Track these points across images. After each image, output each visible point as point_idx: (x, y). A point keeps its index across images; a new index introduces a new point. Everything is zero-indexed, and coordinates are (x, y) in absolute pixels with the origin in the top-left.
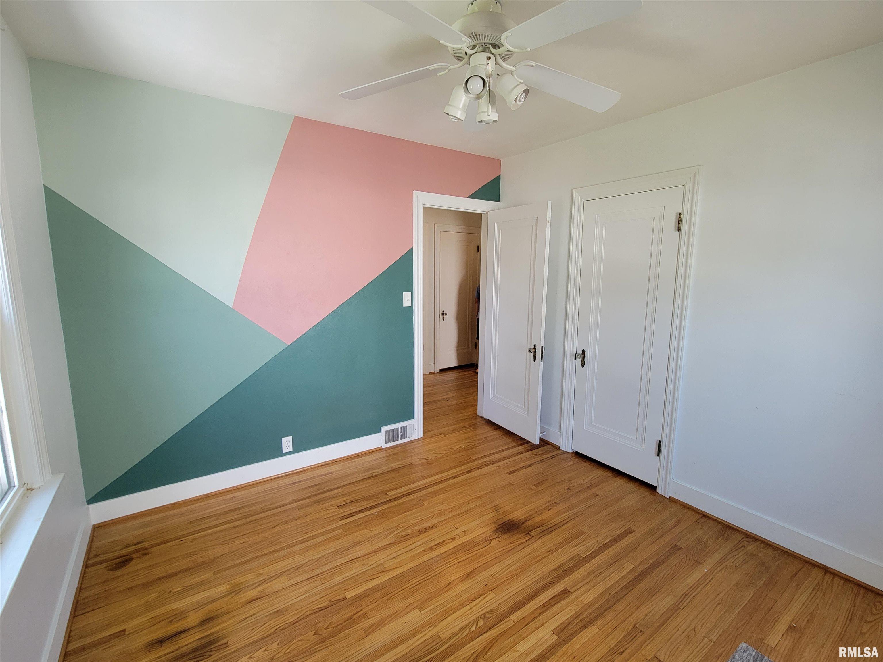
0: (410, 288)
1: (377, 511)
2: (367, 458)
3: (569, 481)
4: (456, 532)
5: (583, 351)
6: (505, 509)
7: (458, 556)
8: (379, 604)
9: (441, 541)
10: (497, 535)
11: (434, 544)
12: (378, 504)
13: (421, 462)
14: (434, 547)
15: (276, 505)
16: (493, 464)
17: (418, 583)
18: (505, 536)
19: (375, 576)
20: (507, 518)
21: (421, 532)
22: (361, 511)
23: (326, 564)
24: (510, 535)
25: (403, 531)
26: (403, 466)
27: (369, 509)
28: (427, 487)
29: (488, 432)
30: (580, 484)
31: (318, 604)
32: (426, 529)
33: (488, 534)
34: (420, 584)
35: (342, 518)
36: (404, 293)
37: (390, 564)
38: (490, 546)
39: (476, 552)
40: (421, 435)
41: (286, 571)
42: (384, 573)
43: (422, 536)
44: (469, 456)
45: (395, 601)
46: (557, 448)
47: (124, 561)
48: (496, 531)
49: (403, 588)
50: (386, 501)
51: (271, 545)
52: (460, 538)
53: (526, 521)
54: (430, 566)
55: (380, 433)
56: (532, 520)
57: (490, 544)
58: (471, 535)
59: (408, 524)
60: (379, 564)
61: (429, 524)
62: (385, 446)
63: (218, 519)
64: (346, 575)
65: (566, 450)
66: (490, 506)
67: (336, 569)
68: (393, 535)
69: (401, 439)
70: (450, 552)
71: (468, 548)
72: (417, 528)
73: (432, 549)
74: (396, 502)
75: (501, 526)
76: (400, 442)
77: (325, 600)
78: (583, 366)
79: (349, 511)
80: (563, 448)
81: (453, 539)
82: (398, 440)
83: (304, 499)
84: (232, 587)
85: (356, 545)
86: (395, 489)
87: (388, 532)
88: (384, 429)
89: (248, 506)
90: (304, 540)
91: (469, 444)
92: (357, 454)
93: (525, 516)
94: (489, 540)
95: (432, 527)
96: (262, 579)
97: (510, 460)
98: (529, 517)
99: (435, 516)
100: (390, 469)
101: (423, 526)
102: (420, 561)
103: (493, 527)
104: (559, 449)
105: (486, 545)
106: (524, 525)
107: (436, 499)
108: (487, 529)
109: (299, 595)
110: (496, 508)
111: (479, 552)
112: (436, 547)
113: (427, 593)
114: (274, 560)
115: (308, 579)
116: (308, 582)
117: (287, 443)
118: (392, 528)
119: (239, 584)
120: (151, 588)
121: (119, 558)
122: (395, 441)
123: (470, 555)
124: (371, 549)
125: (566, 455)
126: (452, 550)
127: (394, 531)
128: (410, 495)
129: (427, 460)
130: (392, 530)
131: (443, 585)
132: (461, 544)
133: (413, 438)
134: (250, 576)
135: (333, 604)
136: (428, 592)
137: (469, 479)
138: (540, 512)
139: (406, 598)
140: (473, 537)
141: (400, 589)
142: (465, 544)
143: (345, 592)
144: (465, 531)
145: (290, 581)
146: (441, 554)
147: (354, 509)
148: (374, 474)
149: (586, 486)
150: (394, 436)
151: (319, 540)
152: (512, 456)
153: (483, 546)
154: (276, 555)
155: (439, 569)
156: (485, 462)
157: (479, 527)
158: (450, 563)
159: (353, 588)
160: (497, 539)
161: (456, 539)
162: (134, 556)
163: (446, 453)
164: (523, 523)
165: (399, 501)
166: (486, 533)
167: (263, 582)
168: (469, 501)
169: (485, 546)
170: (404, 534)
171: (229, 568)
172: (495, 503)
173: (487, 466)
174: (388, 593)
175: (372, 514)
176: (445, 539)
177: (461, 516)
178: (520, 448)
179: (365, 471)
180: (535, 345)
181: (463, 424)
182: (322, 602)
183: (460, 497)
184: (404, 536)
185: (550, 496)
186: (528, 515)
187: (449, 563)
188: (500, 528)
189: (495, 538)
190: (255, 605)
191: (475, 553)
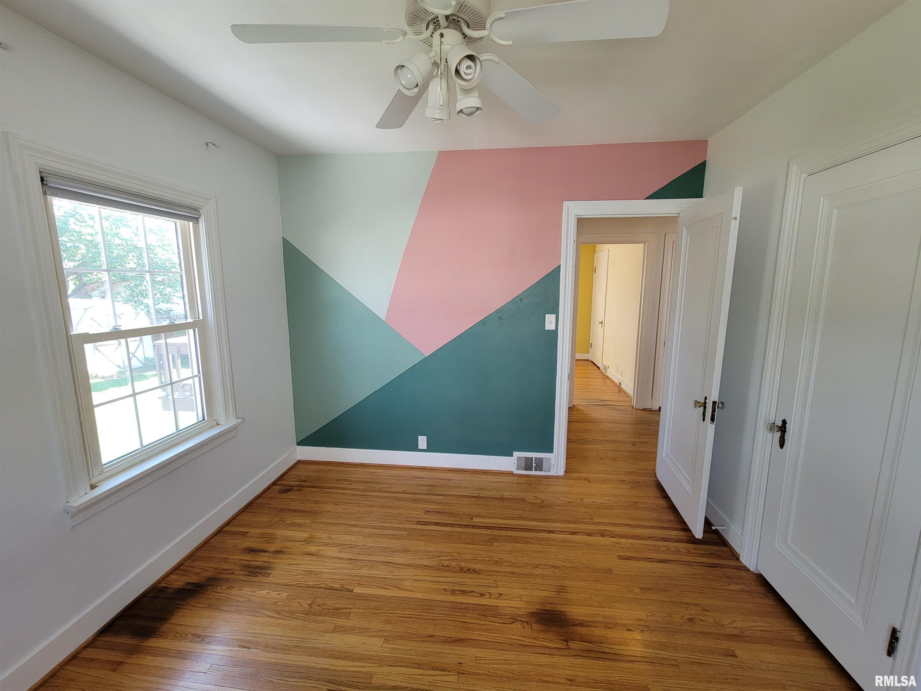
0: (555, 310)
1: (448, 530)
2: (491, 478)
3: (705, 610)
4: (493, 590)
5: (784, 422)
6: (570, 596)
7: (468, 615)
8: (365, 613)
9: (469, 590)
10: (528, 619)
11: (460, 589)
12: (456, 524)
13: (535, 501)
14: (457, 592)
15: (390, 490)
16: (613, 537)
17: (409, 616)
18: (535, 626)
19: (388, 587)
20: (560, 608)
21: (462, 570)
22: (437, 524)
23: (370, 555)
24: (543, 628)
25: (449, 560)
26: (514, 498)
27: (444, 525)
28: (514, 529)
29: (648, 497)
30: (718, 624)
31: (334, 583)
32: (469, 569)
33: (522, 612)
34: (410, 617)
35: (419, 523)
36: (546, 315)
37: (407, 584)
38: (510, 625)
39: (488, 623)
40: (561, 473)
41: (343, 545)
42: (397, 589)
43: (459, 575)
44: (592, 516)
45: (378, 619)
46: (735, 557)
47: (289, 490)
48: (533, 614)
49: (395, 612)
50: (465, 525)
51: (356, 519)
52: (490, 598)
53: (581, 625)
54: (434, 608)
55: (512, 457)
56: (590, 629)
57: (512, 624)
58: (504, 601)
59: (460, 557)
60: (402, 578)
61: (477, 567)
62: (516, 472)
63: (351, 484)
64: (373, 572)
65: (748, 566)
66: (558, 583)
67: (371, 563)
68: (437, 559)
69: (535, 470)
70: (466, 605)
71: (485, 613)
72: (463, 564)
73: (453, 592)
74: (473, 530)
75: (544, 611)
76: (533, 473)
77: (339, 583)
78: (782, 446)
79: (429, 519)
80: (745, 560)
81: (482, 595)
82: (532, 470)
83: (410, 493)
84: (310, 537)
85: (404, 551)
86: (485, 517)
87: (437, 554)
88: (516, 454)
89: (374, 483)
90: (377, 527)
91: (608, 502)
92: (486, 470)
93: (586, 619)
94: (514, 620)
95: (475, 571)
96: (327, 542)
97: (641, 542)
98: (591, 622)
99: (490, 562)
100: (499, 496)
101: (469, 565)
102: (433, 597)
103: (534, 608)
104: (738, 559)
105: (506, 622)
106: (574, 628)
107: (509, 546)
108: (525, 606)
109: (333, 568)
110: (562, 589)
111: (490, 625)
112: (458, 592)
113: (406, 631)
114: (347, 532)
115: (349, 559)
116: (346, 562)
117: (422, 441)
118: (443, 552)
119: (314, 537)
120: (281, 514)
121: (289, 486)
122: (528, 470)
123: (479, 622)
124: (410, 562)
125: (743, 574)
126: (469, 605)
127: (441, 556)
128: (490, 529)
129: (543, 501)
130: (442, 554)
131: (425, 633)
132: (484, 605)
133: (551, 473)
134: (324, 536)
135: (343, 589)
136: (408, 630)
137: (565, 542)
138: (611, 625)
139: (388, 622)
140: (502, 605)
141: (391, 612)
142: (487, 607)
143: (357, 585)
144: (500, 594)
145: (338, 554)
146: (456, 603)
147: (434, 519)
148: (481, 495)
149: (727, 631)
150: (528, 464)
151: (386, 532)
152: (651, 538)
153: (502, 622)
154: (351, 529)
155: (438, 615)
156: (606, 530)
157: (520, 599)
158: (454, 616)
159: (364, 586)
160: (525, 624)
161: (485, 597)
162: (295, 489)
163: (570, 502)
164: (573, 625)
165: (475, 530)
166: (520, 610)
167: (326, 545)
168: (540, 565)
169: (504, 623)
170: (447, 563)
171: (321, 523)
172: (566, 583)
173: (603, 536)
174: (380, 609)
175: (442, 531)
176: (475, 590)
177: (515, 576)
178: (674, 534)
179: (478, 489)
180: (706, 398)
181: (625, 478)
182: (337, 583)
183: (535, 555)
184: (445, 565)
185: (650, 614)
186: (590, 619)
187: (452, 616)
188: (541, 613)
189: (523, 622)
190: (306, 558)
191: (486, 623)
